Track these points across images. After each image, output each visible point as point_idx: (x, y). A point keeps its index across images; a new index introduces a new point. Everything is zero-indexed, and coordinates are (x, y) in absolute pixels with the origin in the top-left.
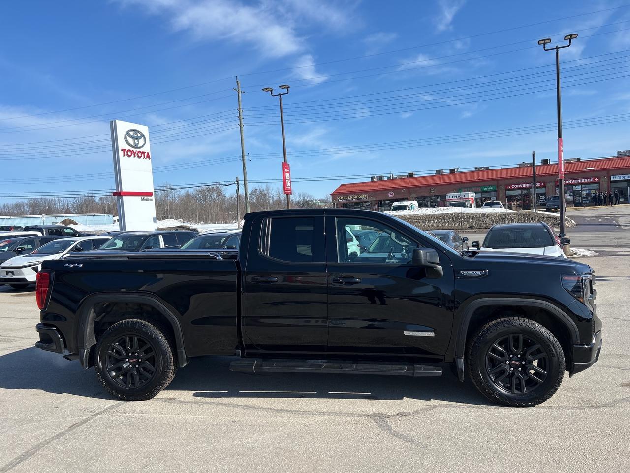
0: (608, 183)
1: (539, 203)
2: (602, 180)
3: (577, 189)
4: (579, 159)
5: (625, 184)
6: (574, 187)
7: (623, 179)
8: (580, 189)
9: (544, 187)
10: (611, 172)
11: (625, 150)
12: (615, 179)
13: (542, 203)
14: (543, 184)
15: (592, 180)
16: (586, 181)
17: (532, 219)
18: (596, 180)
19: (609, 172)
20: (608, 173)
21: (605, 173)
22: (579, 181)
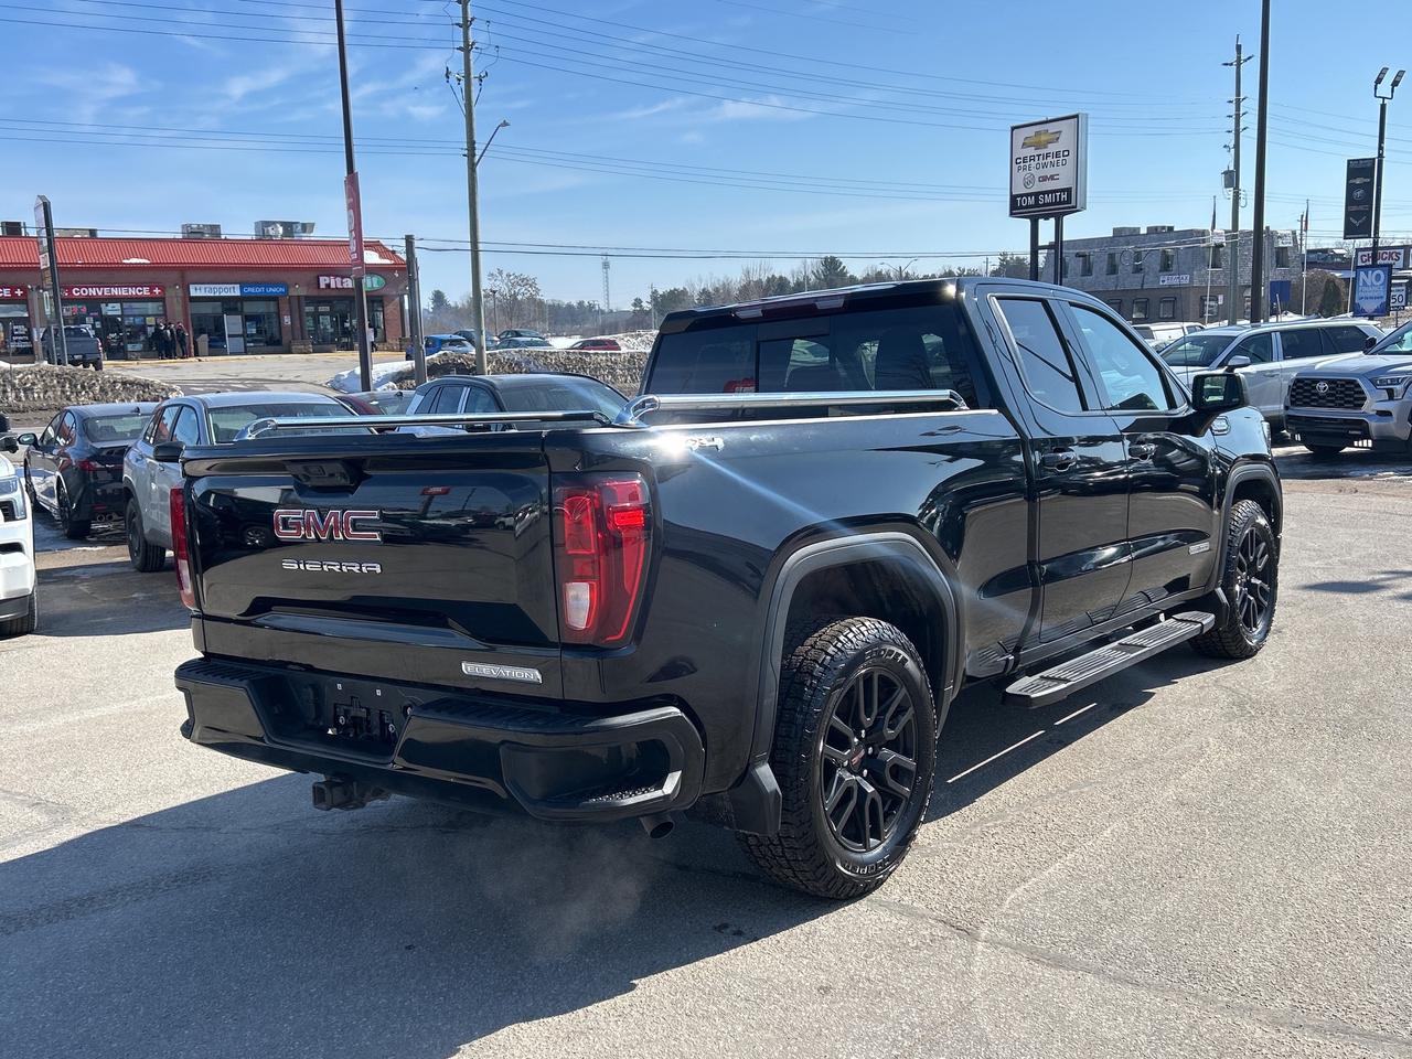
0: (185, 302)
1: (13, 345)
2: (169, 293)
3: (110, 313)
4: (93, 232)
5: (217, 308)
6: (103, 305)
7: (217, 294)
8: (119, 313)
9: (24, 301)
10: (190, 276)
11: (202, 223)
12: (198, 294)
13: (20, 345)
14: (19, 292)
15: (146, 292)
16: (133, 292)
17: (83, 387)
18: (157, 291)
19: (186, 273)
20: (183, 277)
21: (175, 275)
22: (116, 292)
